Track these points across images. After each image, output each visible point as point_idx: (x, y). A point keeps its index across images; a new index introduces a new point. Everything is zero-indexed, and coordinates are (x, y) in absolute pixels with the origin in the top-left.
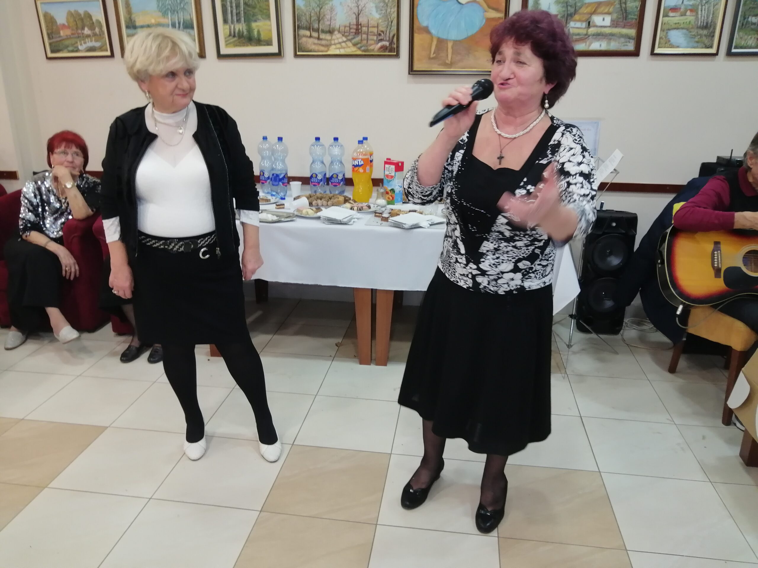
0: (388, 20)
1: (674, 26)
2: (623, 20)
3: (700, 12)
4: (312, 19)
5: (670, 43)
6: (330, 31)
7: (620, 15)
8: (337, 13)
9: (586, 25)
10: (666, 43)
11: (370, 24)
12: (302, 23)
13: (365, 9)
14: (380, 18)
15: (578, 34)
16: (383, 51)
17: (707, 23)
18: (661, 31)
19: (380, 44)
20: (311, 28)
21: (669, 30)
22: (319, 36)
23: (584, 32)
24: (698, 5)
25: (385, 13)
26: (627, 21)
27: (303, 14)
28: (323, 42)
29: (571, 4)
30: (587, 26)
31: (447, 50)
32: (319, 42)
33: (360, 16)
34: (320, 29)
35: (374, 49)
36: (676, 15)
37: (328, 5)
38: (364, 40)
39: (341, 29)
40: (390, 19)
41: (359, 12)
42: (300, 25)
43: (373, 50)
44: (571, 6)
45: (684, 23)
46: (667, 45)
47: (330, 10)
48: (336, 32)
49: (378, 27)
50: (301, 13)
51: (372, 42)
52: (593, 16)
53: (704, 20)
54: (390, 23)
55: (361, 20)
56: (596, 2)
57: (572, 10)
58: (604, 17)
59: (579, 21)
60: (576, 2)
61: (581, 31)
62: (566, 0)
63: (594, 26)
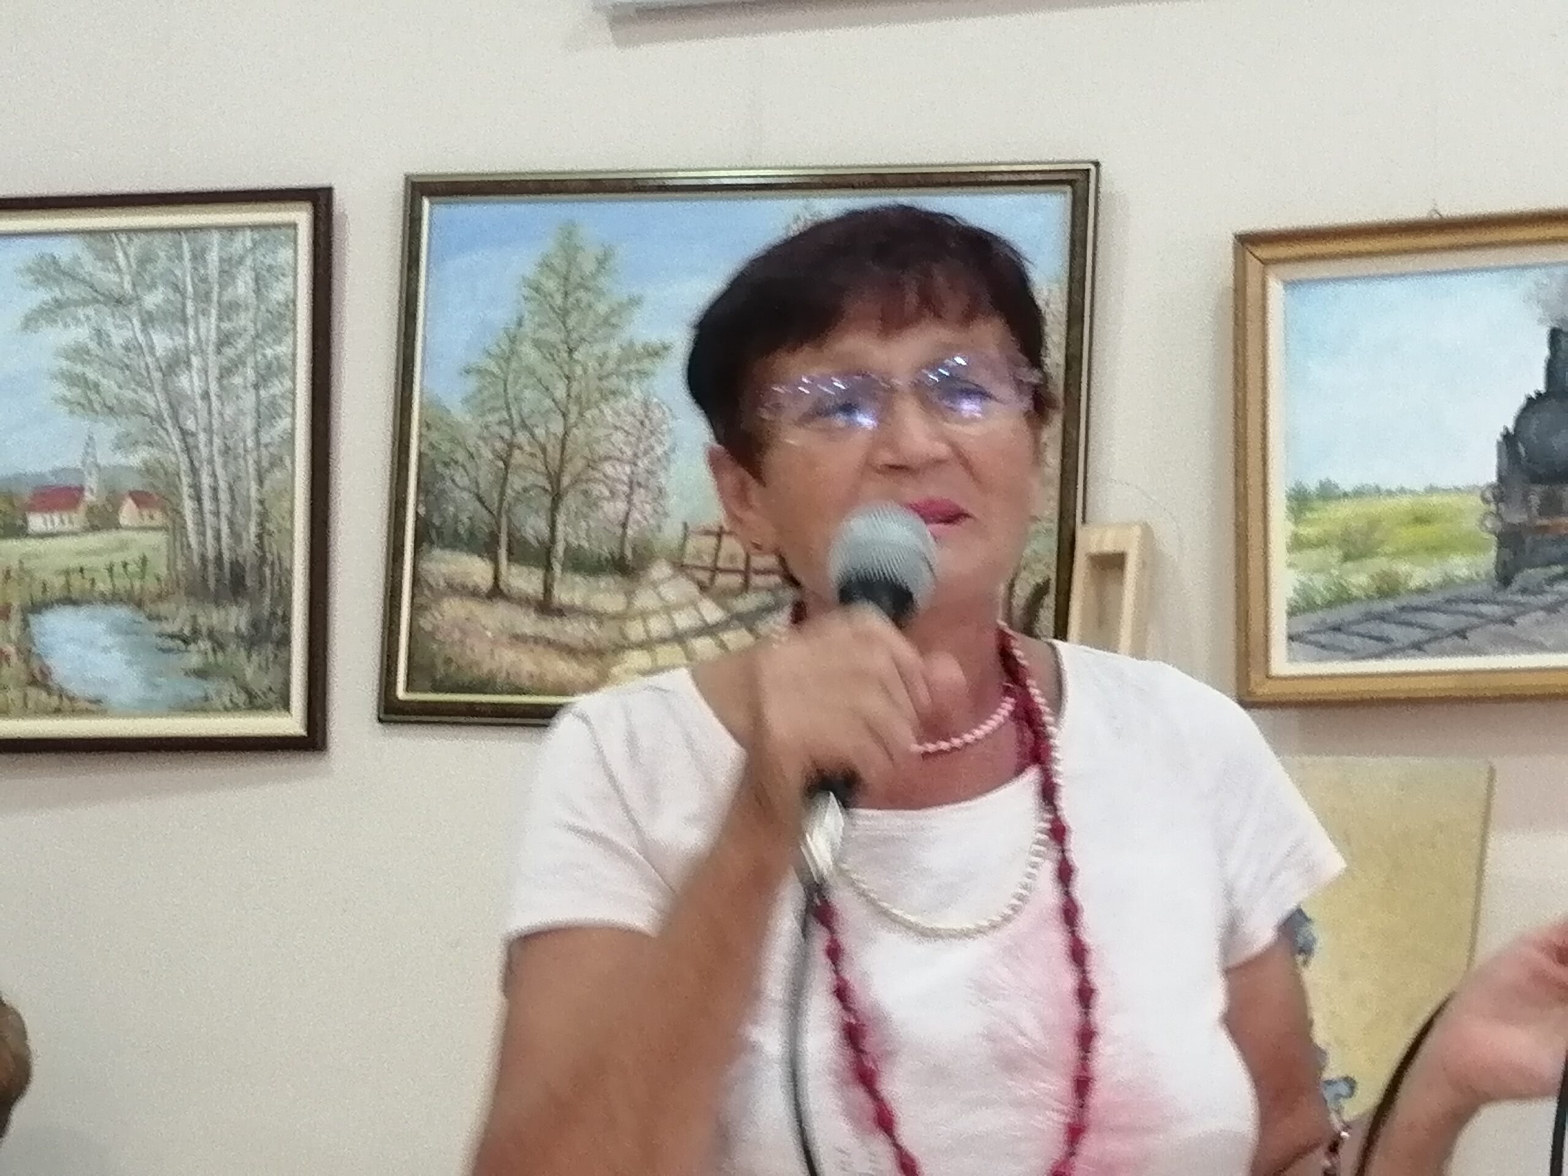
4: (516, 482)
6: (623, 557)
8: (673, 450)
12: (451, 509)
20: (504, 539)
22: (548, 589)
27: (461, 456)
28: (574, 630)
32: (548, 628)
34: (560, 548)
37: (624, 401)
39: (691, 546)
42: (437, 521)
47: (628, 433)
48: (660, 570)
50: (445, 447)
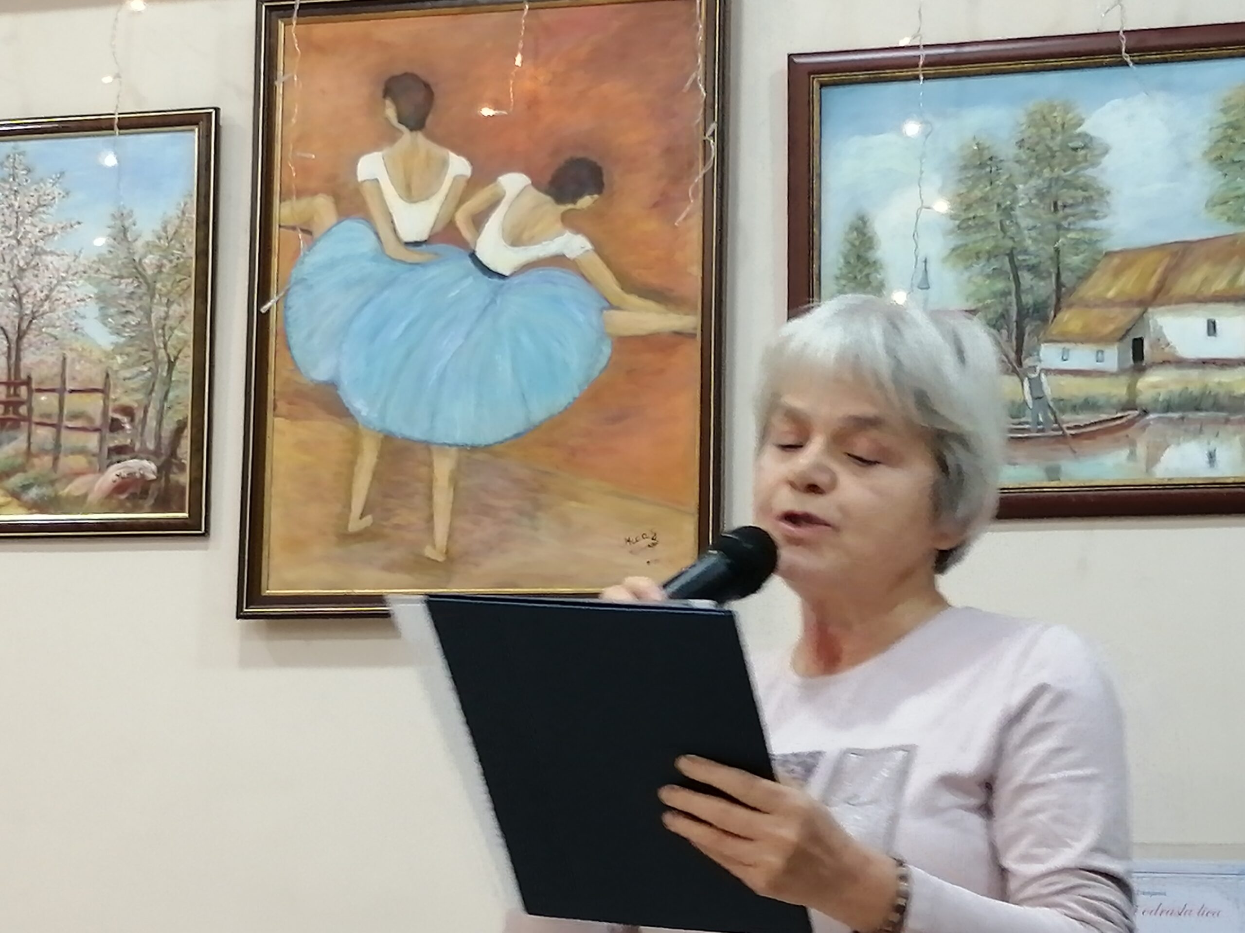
0: (155, 353)
9: (1121, 361)
11: (74, 379)
13: (52, 310)
14: (118, 349)
15: (1089, 405)
16: (128, 504)
19: (114, 473)
23: (1118, 390)
25: (139, 323)
29: (1033, 261)
30: (1131, 363)
31: (430, 498)
33: (25, 340)
35: (85, 496)
38: (43, 451)
40: (162, 353)
41: (24, 325)
43: (79, 502)
44: (1032, 269)
49: (104, 391)
51: (79, 462)
52: (1150, 310)
54: (165, 374)
55: (28, 359)
56: (1163, 247)
57: (1044, 288)
58: (1212, 317)
59: (1085, 338)
60: (1057, 250)
61: (1098, 388)
62: (1010, 244)
63: (1165, 363)
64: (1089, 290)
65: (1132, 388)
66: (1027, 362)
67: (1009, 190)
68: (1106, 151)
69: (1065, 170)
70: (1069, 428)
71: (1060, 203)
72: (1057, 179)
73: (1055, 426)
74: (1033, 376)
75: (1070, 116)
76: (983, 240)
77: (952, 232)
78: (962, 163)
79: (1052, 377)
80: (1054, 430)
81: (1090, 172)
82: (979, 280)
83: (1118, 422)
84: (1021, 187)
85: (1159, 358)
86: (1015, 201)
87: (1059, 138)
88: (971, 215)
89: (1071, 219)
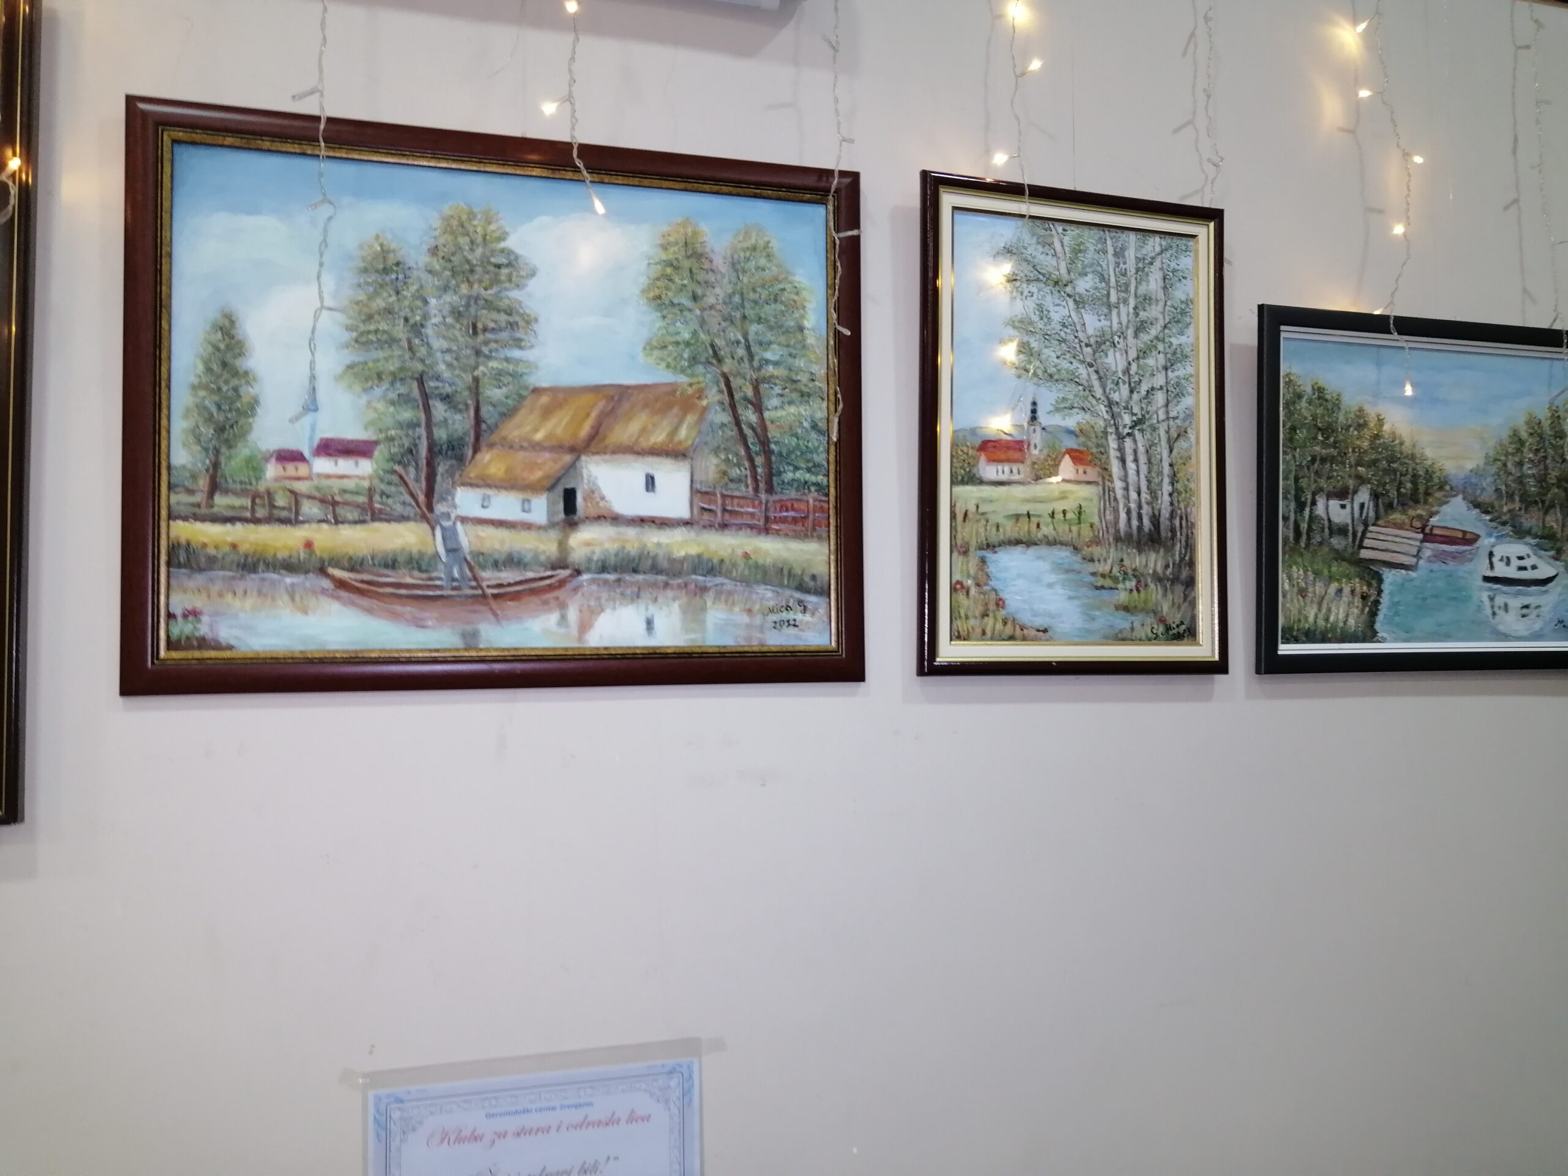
1: (1010, 530)
2: (756, 489)
3: (1115, 468)
5: (1002, 613)
7: (739, 465)
9: (551, 513)
10: (985, 615)
15: (512, 561)
17: (1155, 520)
18: (951, 552)
21: (990, 546)
23: (547, 546)
24: (1105, 433)
26: (776, 497)
29: (448, 389)
30: (562, 516)
36: (1016, 477)
44: (446, 398)
45: (1052, 515)
46: (989, 622)
52: (583, 458)
53: (1140, 507)
56: (597, 389)
57: (460, 423)
58: (651, 472)
59: (510, 484)
60: (476, 380)
61: (524, 543)
62: (420, 367)
63: (600, 518)
64: (513, 430)
65: (562, 545)
66: (440, 508)
67: (419, 303)
68: (533, 274)
69: (486, 289)
70: (488, 587)
71: (480, 326)
72: (477, 298)
73: (474, 584)
74: (447, 524)
75: (493, 227)
76: (386, 359)
77: (347, 346)
78: (362, 265)
79: (469, 527)
80: (473, 588)
81: (514, 294)
82: (381, 406)
83: (548, 582)
84: (433, 301)
85: (593, 512)
86: (426, 317)
87: (479, 251)
88: (372, 327)
89: (493, 345)
